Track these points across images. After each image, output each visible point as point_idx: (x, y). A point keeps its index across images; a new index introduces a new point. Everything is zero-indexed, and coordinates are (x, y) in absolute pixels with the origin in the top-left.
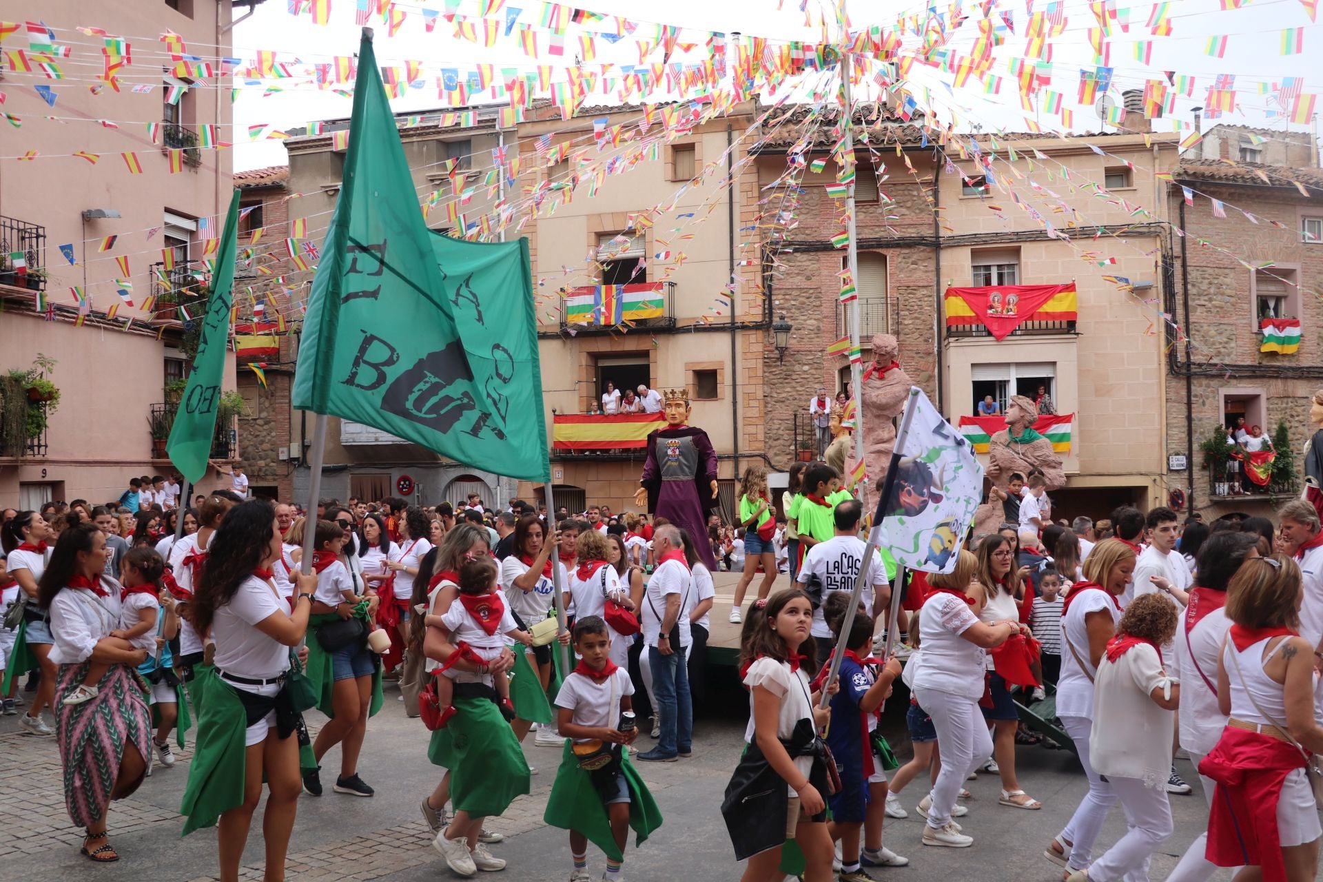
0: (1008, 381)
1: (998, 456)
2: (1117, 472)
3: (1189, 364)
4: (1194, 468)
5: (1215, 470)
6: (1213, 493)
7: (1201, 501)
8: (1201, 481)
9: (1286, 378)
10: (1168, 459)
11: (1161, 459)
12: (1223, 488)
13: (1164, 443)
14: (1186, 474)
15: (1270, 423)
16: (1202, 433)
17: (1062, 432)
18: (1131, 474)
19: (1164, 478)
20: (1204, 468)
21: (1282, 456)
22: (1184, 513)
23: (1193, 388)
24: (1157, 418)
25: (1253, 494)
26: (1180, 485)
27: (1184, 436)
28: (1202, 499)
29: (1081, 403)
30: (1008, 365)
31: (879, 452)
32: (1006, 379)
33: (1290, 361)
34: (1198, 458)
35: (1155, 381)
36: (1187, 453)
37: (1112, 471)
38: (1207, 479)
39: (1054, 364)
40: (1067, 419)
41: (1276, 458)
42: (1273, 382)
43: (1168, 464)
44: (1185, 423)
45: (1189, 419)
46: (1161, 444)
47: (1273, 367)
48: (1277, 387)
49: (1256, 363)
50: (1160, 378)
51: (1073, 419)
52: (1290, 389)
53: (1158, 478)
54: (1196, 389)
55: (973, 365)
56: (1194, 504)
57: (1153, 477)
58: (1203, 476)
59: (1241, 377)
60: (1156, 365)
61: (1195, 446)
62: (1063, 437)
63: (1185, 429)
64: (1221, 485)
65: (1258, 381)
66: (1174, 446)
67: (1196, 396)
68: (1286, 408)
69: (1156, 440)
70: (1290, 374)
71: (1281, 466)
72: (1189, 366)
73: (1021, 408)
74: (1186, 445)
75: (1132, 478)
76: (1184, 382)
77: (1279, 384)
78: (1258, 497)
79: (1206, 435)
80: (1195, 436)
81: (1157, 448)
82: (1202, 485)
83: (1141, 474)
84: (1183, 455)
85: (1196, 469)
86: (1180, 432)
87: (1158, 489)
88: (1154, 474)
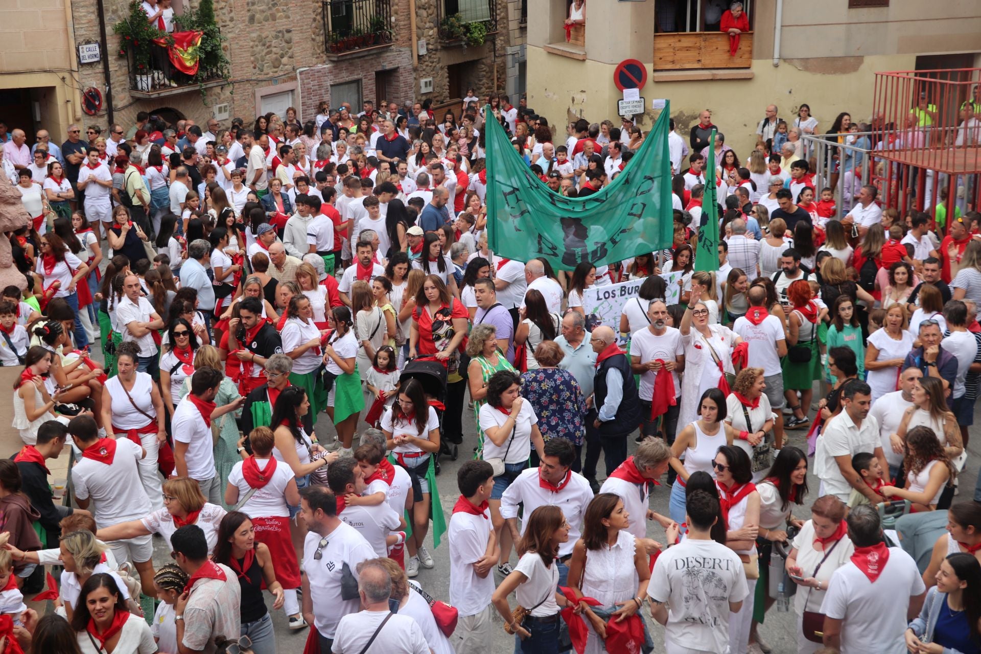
2: (12, 69)
4: (110, 58)
5: (134, 58)
6: (135, 87)
7: (121, 98)
8: (119, 73)
10: (78, 50)
11: (69, 51)
12: (145, 82)
13: (71, 30)
14: (100, 67)
16: (115, 12)
18: (32, 72)
19: (75, 75)
20: (120, 57)
21: (209, 36)
22: (102, 116)
25: (180, 85)
26: (94, 82)
27: (94, 17)
28: (122, 95)
34: (113, 45)
36: (99, 39)
38: (125, 70)
41: (203, 39)
43: (78, 56)
44: (93, 0)
46: (66, 30)
53: (67, 75)
56: (114, 103)
57: (61, 75)
58: (120, 67)
61: (109, 30)
63: (93, 9)
64: (144, 78)
66: (82, 32)
69: (59, 25)
71: (209, 49)
74: (97, 29)
75: (34, 76)
78: (186, 89)
79: (121, 13)
80: (107, 17)
81: (62, 37)
82: (122, 78)
83: (45, 71)
84: (96, 42)
85: (111, 59)
86: (89, 12)
87: (68, 90)
88: (61, 70)
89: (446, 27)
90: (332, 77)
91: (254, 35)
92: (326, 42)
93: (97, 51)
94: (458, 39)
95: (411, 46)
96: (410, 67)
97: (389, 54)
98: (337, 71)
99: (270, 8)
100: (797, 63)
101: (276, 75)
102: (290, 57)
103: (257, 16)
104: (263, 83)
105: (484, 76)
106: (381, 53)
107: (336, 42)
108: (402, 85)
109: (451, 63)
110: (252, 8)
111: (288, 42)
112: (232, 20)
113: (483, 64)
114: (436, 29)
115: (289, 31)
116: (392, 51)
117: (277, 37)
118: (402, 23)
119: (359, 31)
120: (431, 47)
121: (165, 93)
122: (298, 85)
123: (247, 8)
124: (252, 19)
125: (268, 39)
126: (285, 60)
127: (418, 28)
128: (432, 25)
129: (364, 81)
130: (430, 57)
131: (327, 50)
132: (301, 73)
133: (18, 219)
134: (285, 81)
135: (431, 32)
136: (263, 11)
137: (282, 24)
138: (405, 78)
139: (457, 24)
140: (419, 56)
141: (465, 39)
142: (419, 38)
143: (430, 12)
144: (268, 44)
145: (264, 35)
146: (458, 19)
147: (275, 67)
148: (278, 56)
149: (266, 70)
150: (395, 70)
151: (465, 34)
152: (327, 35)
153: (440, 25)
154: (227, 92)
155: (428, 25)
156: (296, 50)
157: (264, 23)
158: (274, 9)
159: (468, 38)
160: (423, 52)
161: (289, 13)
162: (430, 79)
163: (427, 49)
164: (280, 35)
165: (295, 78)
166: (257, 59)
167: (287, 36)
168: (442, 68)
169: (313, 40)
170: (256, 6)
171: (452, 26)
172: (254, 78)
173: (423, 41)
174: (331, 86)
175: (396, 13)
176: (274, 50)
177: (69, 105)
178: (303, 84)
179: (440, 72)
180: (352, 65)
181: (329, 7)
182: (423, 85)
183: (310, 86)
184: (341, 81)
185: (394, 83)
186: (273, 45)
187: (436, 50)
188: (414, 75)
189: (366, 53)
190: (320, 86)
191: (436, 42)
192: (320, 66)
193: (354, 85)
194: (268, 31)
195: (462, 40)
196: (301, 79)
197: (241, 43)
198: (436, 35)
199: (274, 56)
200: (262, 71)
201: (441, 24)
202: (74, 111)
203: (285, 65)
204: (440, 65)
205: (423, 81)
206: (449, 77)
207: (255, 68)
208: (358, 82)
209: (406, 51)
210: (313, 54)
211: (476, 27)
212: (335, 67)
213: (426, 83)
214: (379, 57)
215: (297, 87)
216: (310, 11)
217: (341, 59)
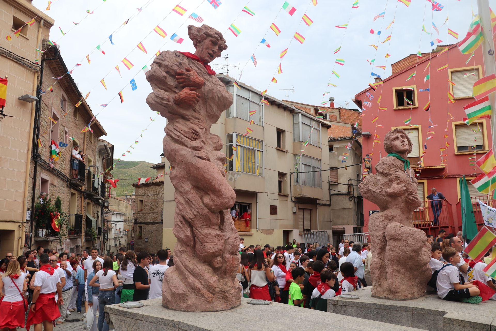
3: (37, 154)
6: (37, 235)
9: (54, 174)
10: (23, 213)
14: (31, 223)
18: (6, 221)
19: (25, 225)
22: (27, 248)
24: (23, 186)
27: (31, 199)
28: (33, 239)
36: (31, 209)
38: (34, 227)
42: (51, 175)
43: (26, 216)
44: (31, 191)
46: (24, 202)
48: (52, 178)
49: (48, 162)
50: (27, 160)
52: (54, 180)
54: (37, 172)
56: (32, 242)
60: (26, 151)
61: (34, 206)
63: (31, 195)
65: (49, 173)
66: (28, 204)
67: (36, 175)
68: (52, 190)
69: (21, 199)
74: (31, 204)
75: (7, 224)
76: (34, 165)
81: (21, 205)
83: (12, 222)
84: (30, 211)
87: (21, 231)
88: (19, 222)
90: (70, 245)
93: (30, 215)
96: (81, 246)
100: (261, 231)
128: (84, 231)
129: (75, 249)
132: (65, 242)
135: (84, 234)
143: (84, 226)
160: (84, 240)
177: (21, 239)
178: (65, 246)
180: (73, 241)
190: (68, 248)
202: (21, 244)
211: (95, 234)
212: (70, 242)
214: (77, 240)
217: (75, 237)
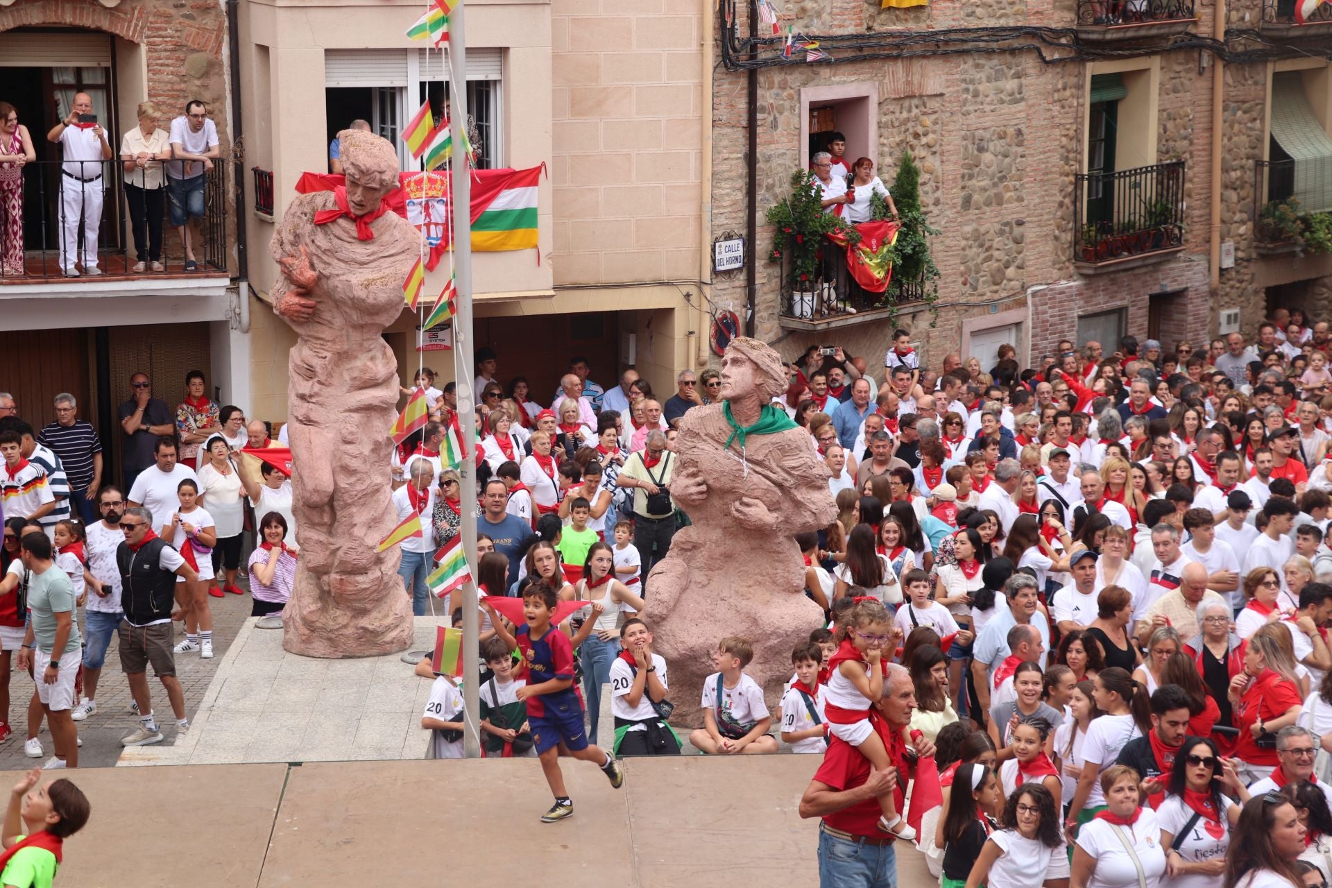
0: (401, 89)
1: (705, 465)
3: (753, 43)
4: (757, 263)
5: (792, 264)
6: (789, 311)
7: (766, 330)
8: (768, 288)
9: (911, 58)
10: (713, 250)
11: (700, 250)
13: (707, 217)
14: (741, 279)
15: (882, 154)
16: (770, 188)
17: (521, 206)
18: (640, 284)
19: (707, 290)
20: (772, 261)
21: (910, 228)
23: (759, 92)
24: (693, 163)
25: (860, 309)
26: (730, 301)
27: (740, 196)
28: (767, 325)
29: (558, 141)
30: (404, 52)
31: (368, 409)
32: (397, 84)
33: (917, 19)
34: (763, 242)
35: (691, 82)
36: (744, 232)
37: (604, 279)
38: (775, 283)
39: (502, 52)
40: (529, 177)
41: (900, 234)
42: (889, 67)
43: (713, 261)
44: (742, 169)
45: (751, 159)
46: (700, 218)
47: (891, 35)
48: (895, 76)
49: (862, 30)
50: (702, 76)
51: (542, 176)
52: (916, 79)
53: (693, 290)
54: (766, 96)
55: (328, 52)
57: (684, 289)
58: (772, 277)
59: (840, 62)
60: (694, 47)
61: (760, 216)
62: (526, 218)
63: (742, 183)
65: (866, 67)
66: (722, 220)
67: (763, 109)
68: (908, 120)
69: (690, 210)
70: (918, 49)
71: (909, 250)
72: (754, 48)
73: (757, 367)
74: (743, 216)
75: (641, 291)
76: (743, 82)
77: (899, 67)
78: (868, 318)
79: (778, 190)
80: (761, 194)
81: (692, 227)
82: (771, 296)
83: (661, 284)
84: (740, 237)
85: (759, 264)
86: (734, 189)
87: (693, 313)
88: (686, 282)
89: (1270, 220)
90: (1082, 303)
91: (968, 229)
92: (1076, 243)
93: (740, 252)
94: (1290, 241)
95: (1208, 253)
96: (1206, 288)
97: (1172, 265)
98: (1090, 293)
99: (995, 185)
101: (996, 296)
102: (1019, 267)
103: (976, 197)
104: (975, 310)
105: (1325, 307)
106: (1160, 263)
107: (1095, 243)
108: (1190, 319)
109: (1272, 283)
110: (969, 183)
111: (1017, 242)
112: (937, 203)
113: (1325, 286)
114: (1250, 224)
115: (1020, 223)
116: (1178, 260)
117: (1001, 233)
118: (1197, 212)
119: (1131, 225)
120: (1240, 254)
121: (837, 323)
122: (1027, 315)
123: (961, 183)
124: (967, 202)
125: (988, 236)
126: (1011, 272)
127: (1223, 221)
128: (1245, 216)
129: (1131, 310)
130: (1238, 272)
131: (1076, 256)
132: (1034, 294)
133: (825, 512)
134: (1008, 308)
135: (1242, 229)
136: (985, 190)
137: (1011, 211)
138: (1197, 307)
139: (1292, 216)
140: (1221, 270)
141: (1301, 240)
142: (1222, 240)
143: (1243, 193)
144: (987, 244)
145: (982, 230)
146: (1294, 206)
147: (995, 284)
148: (1001, 264)
149: (980, 290)
150: (1181, 293)
151: (1302, 234)
152: (1077, 231)
153: (1258, 218)
154: (923, 323)
155: (1238, 217)
156: (1030, 255)
157: (987, 209)
158: (1001, 186)
159: (1307, 240)
160: (1228, 263)
161: (1024, 193)
162: (1236, 310)
163: (1236, 260)
164: (1007, 229)
165: (1023, 303)
166: (969, 270)
167: (1017, 231)
168: (1256, 292)
169: (1056, 238)
170: (974, 181)
171: (1282, 219)
172: (962, 300)
173: (1230, 244)
174: (1080, 317)
175: (1189, 196)
176: (996, 254)
177: (693, 339)
178: (1036, 313)
179: (1253, 299)
180: (1113, 282)
181: (1086, 183)
182: (1223, 319)
183: (1047, 316)
184: (1096, 309)
185: (1177, 316)
186: (995, 245)
187: (1249, 260)
188: (1211, 303)
189: (1139, 263)
190: (1062, 317)
191: (1249, 247)
192: (1064, 284)
193: (1114, 317)
194: (990, 224)
195: (1295, 244)
196: (1035, 305)
197: (948, 242)
198: (1250, 235)
199: (996, 265)
200: (975, 289)
201: (1261, 216)
202: (699, 349)
203: (1010, 280)
204: (1254, 286)
205: (1224, 313)
206: (1267, 308)
207: (965, 284)
208: (1120, 312)
209: (1200, 264)
210: (1054, 263)
211: (1321, 222)
212: (1088, 286)
213: (1229, 316)
214: (1155, 271)
215: (1026, 318)
216: (1055, 190)
217: (1099, 271)
